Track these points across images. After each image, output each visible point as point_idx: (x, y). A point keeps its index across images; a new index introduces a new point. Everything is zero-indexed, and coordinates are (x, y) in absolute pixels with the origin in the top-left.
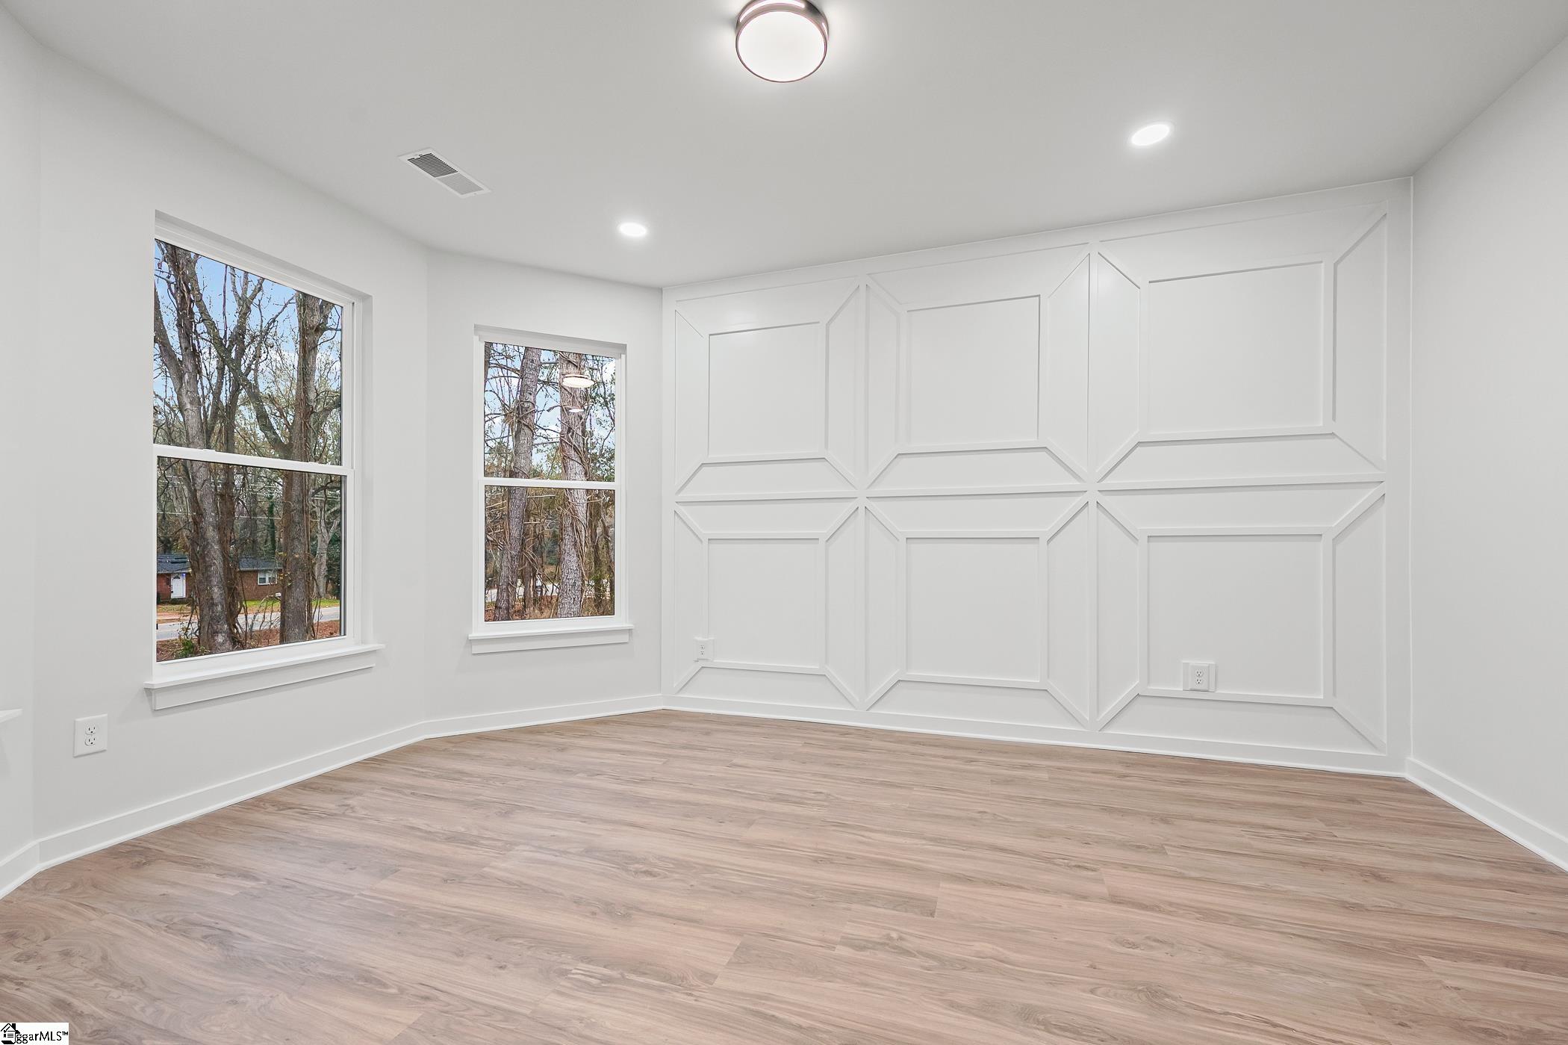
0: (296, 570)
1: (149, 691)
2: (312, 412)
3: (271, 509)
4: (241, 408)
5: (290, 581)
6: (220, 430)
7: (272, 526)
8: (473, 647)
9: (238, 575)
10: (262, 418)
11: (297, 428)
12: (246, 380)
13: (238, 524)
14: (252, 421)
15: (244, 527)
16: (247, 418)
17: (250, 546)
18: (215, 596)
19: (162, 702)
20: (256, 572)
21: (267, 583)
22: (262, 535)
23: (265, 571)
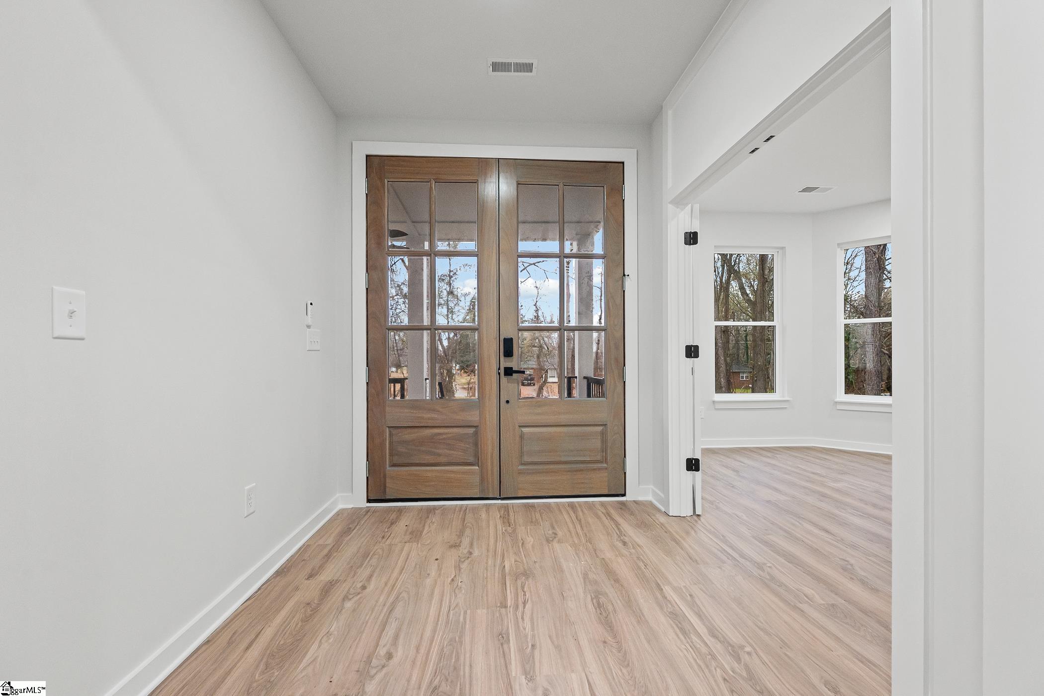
0: (759, 372)
1: (714, 402)
2: (767, 281)
3: (746, 337)
4: (732, 282)
5: (756, 377)
6: (723, 298)
7: (747, 347)
8: (837, 406)
9: (731, 374)
10: (742, 288)
11: (759, 292)
12: (734, 270)
13: (731, 346)
14: (737, 289)
15: (734, 347)
16: (734, 287)
17: (736, 358)
18: (722, 383)
19: (717, 406)
20: (739, 372)
21: (745, 379)
22: (742, 351)
23: (744, 373)
